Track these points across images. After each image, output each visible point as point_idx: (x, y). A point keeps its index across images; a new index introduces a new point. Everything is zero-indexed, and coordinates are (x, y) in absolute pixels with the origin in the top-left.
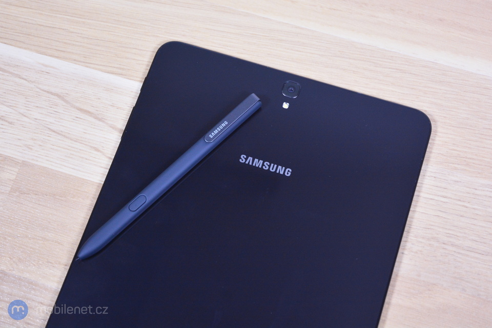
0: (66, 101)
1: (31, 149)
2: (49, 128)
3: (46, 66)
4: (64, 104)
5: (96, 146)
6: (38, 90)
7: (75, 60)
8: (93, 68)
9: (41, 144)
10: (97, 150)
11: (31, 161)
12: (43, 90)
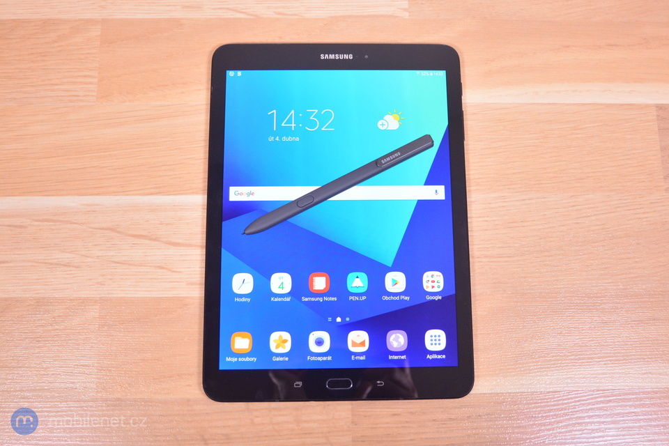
0: (119, 232)
1: (103, 285)
2: (113, 262)
3: (90, 205)
4: (119, 235)
5: (159, 265)
6: (90, 230)
7: (114, 192)
8: (134, 195)
9: (111, 277)
10: (161, 268)
11: (107, 296)
12: (95, 228)
